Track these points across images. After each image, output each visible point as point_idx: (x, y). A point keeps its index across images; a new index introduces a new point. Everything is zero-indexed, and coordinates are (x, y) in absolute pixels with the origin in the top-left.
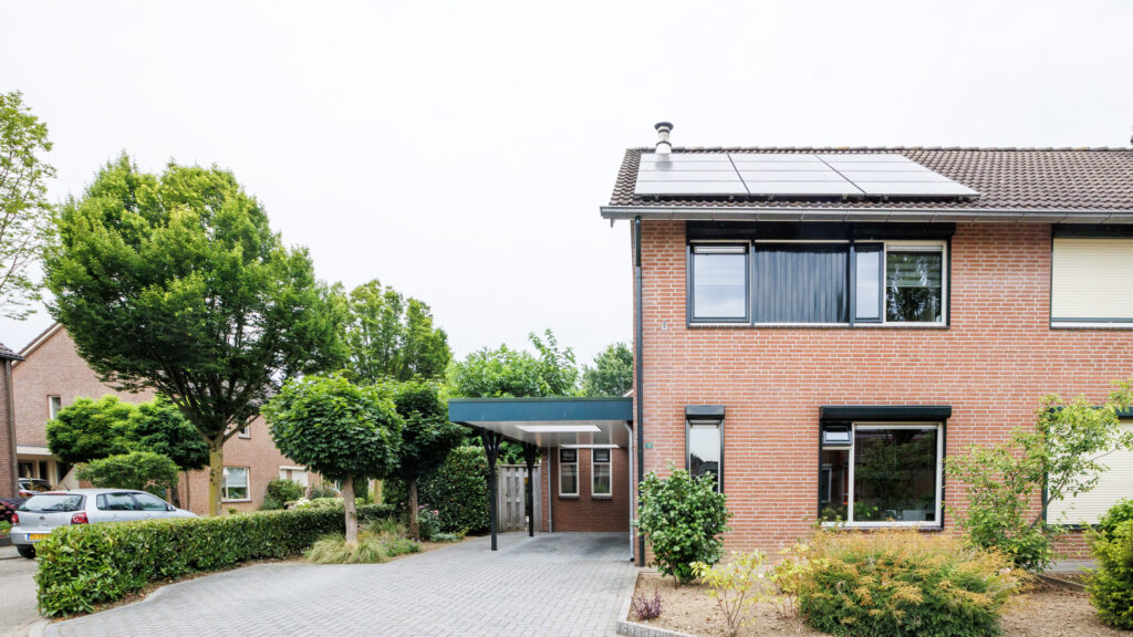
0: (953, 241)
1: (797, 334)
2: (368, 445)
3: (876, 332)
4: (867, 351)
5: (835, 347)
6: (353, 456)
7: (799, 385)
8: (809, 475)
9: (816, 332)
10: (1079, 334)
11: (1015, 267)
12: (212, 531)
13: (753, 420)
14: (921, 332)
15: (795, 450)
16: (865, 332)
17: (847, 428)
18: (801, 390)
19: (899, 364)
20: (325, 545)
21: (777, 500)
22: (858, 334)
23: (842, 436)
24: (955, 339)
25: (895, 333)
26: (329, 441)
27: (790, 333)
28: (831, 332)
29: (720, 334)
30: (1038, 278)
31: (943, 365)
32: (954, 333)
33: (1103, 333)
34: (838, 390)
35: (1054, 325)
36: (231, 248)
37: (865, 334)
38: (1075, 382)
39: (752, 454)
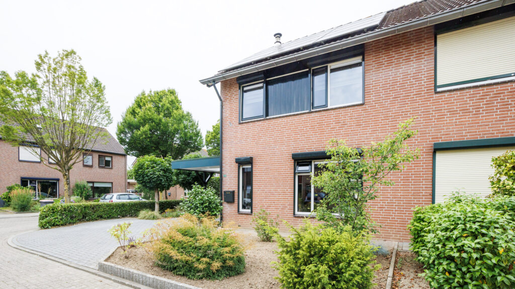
0: (366, 55)
1: (284, 119)
2: (153, 178)
3: (322, 112)
4: (317, 123)
5: (302, 123)
6: (150, 182)
7: (284, 144)
8: (289, 188)
9: (293, 117)
10: (459, 92)
11: (408, 60)
12: (108, 206)
13: (265, 162)
14: (347, 109)
15: (283, 176)
16: (317, 113)
17: (309, 164)
18: (286, 146)
19: (335, 128)
20: (143, 213)
21: (275, 200)
22: (313, 115)
23: (307, 168)
24: (368, 109)
25: (332, 111)
26: (143, 177)
27: (280, 120)
28: (299, 116)
29: (251, 124)
30: (425, 64)
31: (361, 125)
32: (367, 106)
33: (480, 89)
34: (303, 145)
35: (439, 90)
36: (159, 114)
37: (317, 114)
38: (456, 125)
39: (264, 178)
